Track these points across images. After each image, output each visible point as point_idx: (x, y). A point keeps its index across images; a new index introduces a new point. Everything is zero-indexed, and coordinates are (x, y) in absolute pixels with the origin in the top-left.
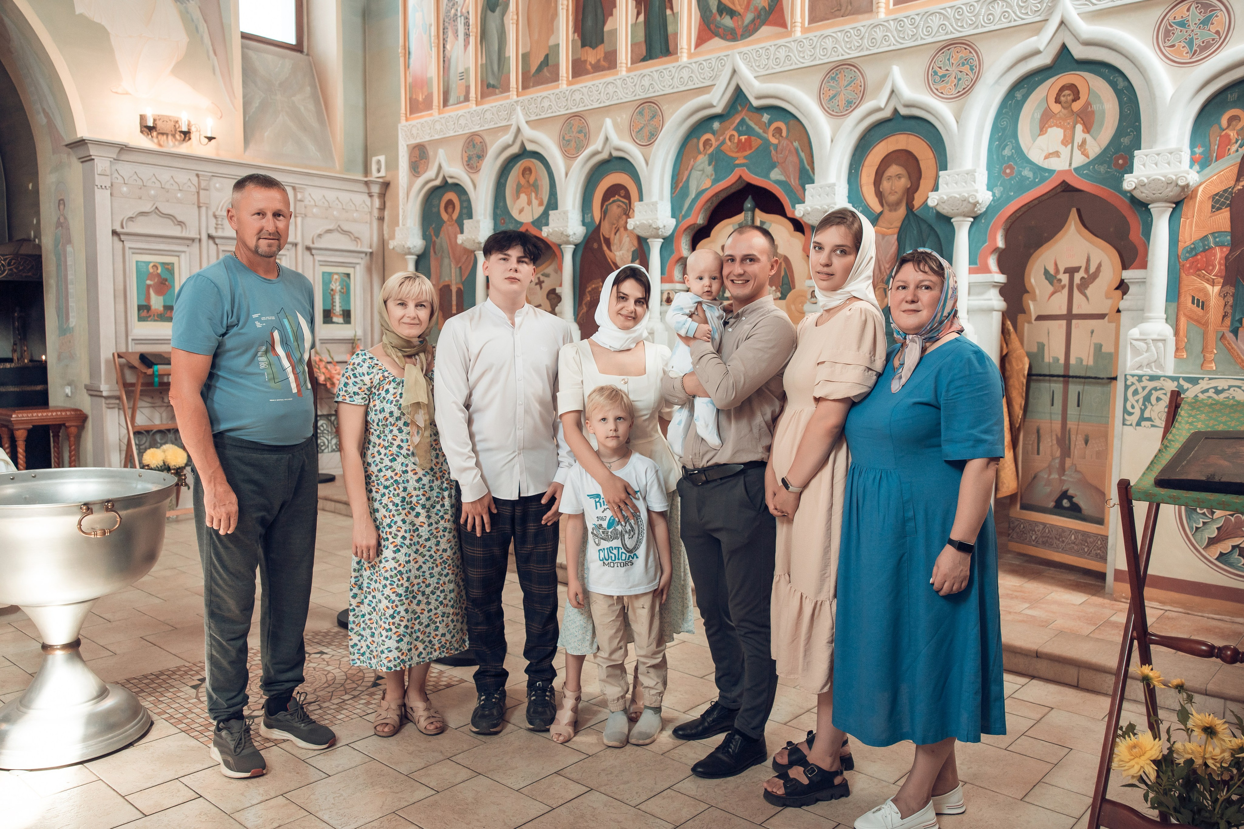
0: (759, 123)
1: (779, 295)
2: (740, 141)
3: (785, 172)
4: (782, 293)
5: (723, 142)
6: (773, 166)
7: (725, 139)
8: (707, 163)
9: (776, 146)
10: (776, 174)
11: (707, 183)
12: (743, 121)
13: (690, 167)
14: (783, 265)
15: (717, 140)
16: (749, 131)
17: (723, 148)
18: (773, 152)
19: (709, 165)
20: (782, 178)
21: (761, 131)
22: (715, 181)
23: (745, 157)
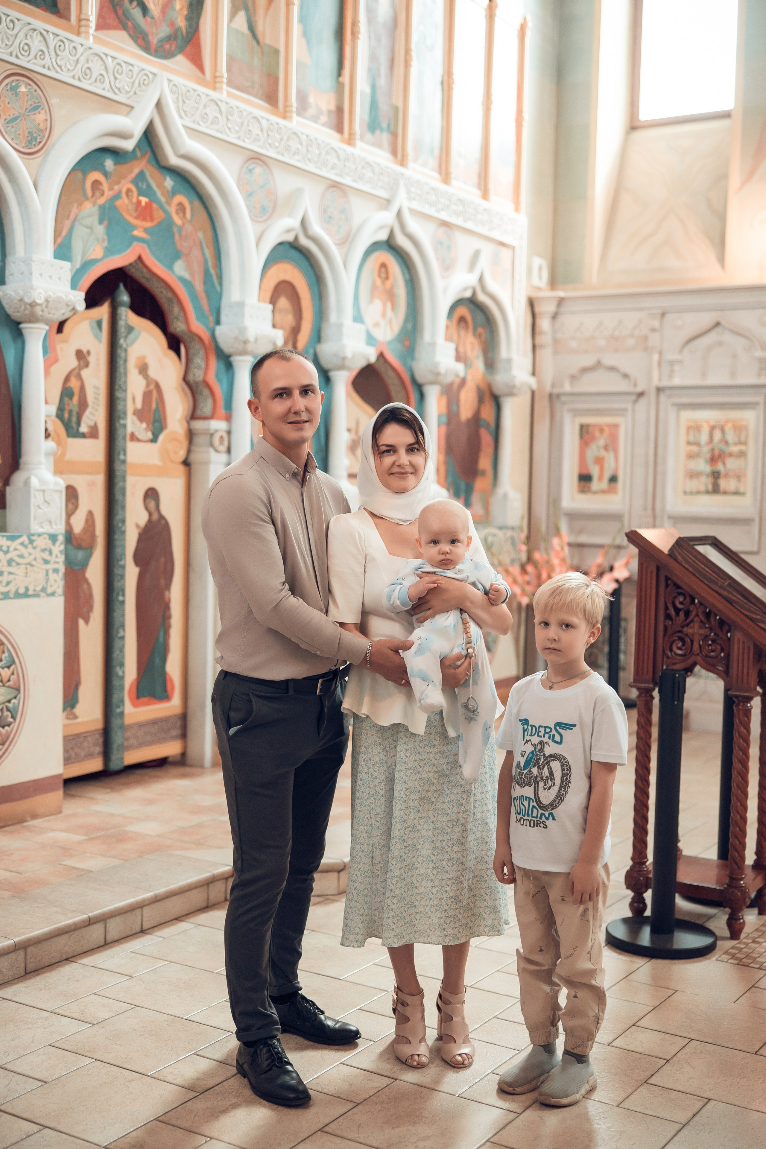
0: (160, 186)
1: (150, 435)
2: (139, 202)
3: (189, 267)
4: (153, 434)
5: (118, 196)
6: (177, 255)
7: (120, 192)
8: (96, 218)
9: (180, 229)
10: (180, 268)
11: (97, 252)
12: (141, 175)
13: (72, 216)
14: (155, 394)
15: (111, 189)
16: (148, 192)
17: (119, 203)
18: (177, 236)
19: (101, 222)
20: (186, 275)
21: (163, 200)
22: (109, 251)
23: (146, 230)
